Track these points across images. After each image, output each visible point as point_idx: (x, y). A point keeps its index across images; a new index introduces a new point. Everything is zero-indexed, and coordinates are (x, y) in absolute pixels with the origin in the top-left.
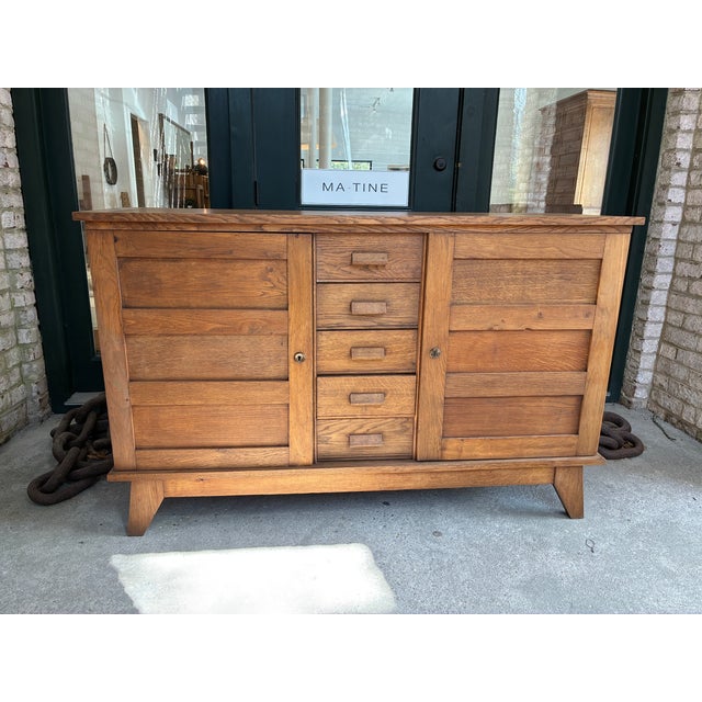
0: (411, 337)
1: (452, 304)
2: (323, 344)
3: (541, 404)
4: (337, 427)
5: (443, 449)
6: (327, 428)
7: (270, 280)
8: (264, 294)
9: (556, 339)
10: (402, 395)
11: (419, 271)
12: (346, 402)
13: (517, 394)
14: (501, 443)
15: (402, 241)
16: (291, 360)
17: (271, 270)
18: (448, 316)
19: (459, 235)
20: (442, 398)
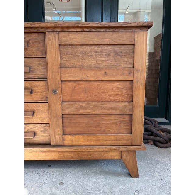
0: (44, 84)
5: (64, 140)
15: (34, 36)
18: (59, 74)
19: (60, 33)
20: (61, 115)
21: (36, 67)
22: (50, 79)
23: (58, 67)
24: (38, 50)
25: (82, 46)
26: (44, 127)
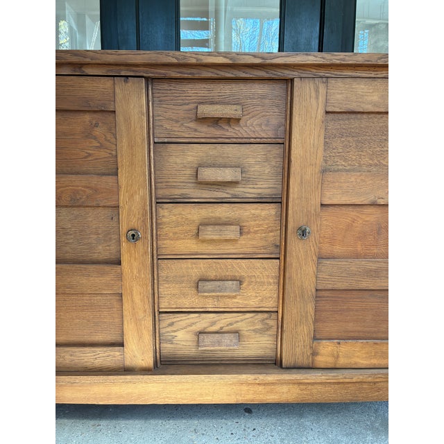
0: (273, 212)
1: (324, 171)
2: (164, 220)
4: (183, 324)
5: (314, 354)
6: (172, 324)
7: (95, 138)
8: (90, 155)
10: (262, 284)
11: (282, 128)
12: (194, 291)
15: (259, 89)
16: (123, 239)
17: (96, 125)
18: (320, 186)
19: (332, 81)
20: (314, 290)
21: (257, 168)
22: (294, 199)
23: (317, 171)
24: (267, 125)
25: (382, 115)
26: (263, 320)
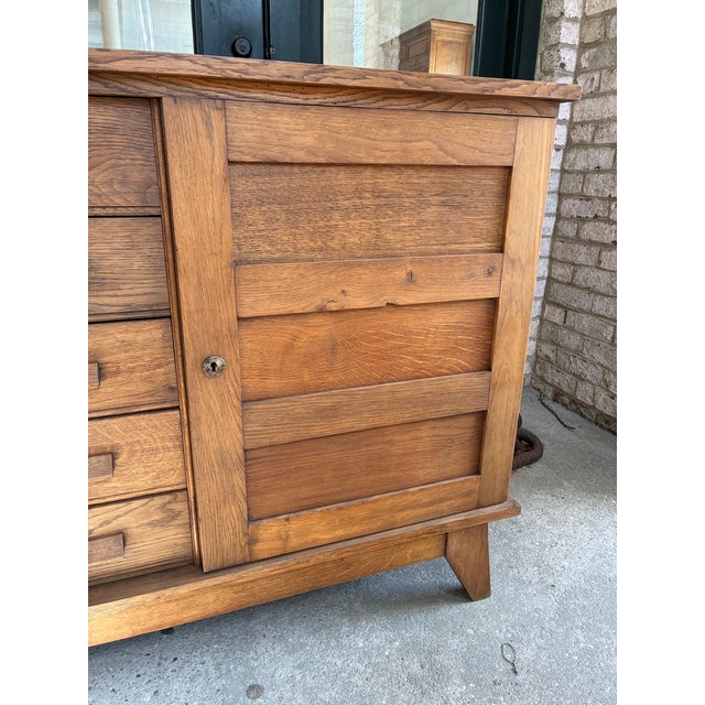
0: (158, 334)
1: (237, 263)
3: (420, 434)
5: (252, 541)
9: (440, 318)
10: (155, 451)
13: (378, 422)
14: (358, 511)
18: (232, 289)
19: (233, 108)
20: (241, 452)
21: (116, 260)
22: (189, 313)
23: (224, 263)
24: (122, 183)
25: (323, 168)
26: (164, 506)
